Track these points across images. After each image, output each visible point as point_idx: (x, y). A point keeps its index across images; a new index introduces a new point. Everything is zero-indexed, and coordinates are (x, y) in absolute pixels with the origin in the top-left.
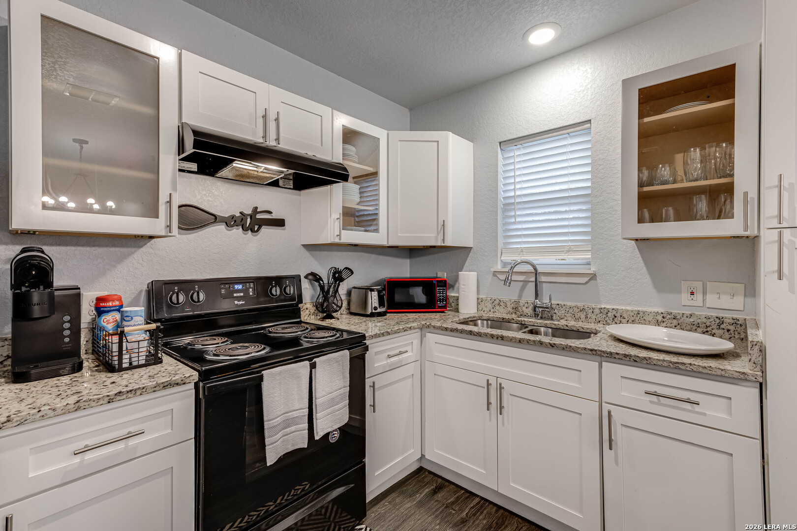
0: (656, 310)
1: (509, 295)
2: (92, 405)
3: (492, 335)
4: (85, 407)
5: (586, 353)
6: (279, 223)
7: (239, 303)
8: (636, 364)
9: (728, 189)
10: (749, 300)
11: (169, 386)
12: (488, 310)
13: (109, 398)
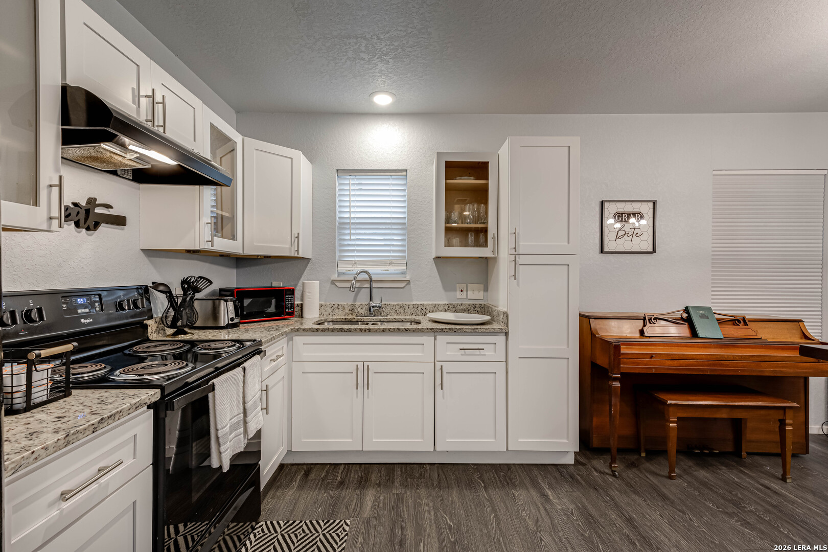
0: (445, 303)
1: (346, 299)
2: (80, 437)
3: (361, 329)
4: (73, 441)
5: (428, 332)
6: (120, 221)
7: (86, 321)
8: (456, 333)
9: (485, 231)
10: (486, 293)
11: (140, 407)
12: (327, 313)
13: (94, 427)
